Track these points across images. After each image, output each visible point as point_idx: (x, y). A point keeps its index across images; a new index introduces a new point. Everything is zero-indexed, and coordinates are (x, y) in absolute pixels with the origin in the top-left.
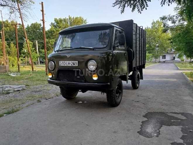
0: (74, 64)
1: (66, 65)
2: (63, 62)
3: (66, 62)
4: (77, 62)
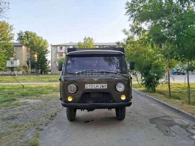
0: (103, 87)
1: (93, 88)
2: (91, 85)
3: (93, 85)
4: (106, 85)
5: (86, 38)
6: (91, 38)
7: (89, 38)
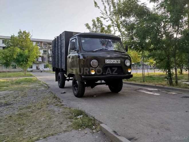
0: (118, 62)
3: (111, 60)
4: (120, 60)
5: (21, 32)
6: (27, 32)
7: (25, 32)
